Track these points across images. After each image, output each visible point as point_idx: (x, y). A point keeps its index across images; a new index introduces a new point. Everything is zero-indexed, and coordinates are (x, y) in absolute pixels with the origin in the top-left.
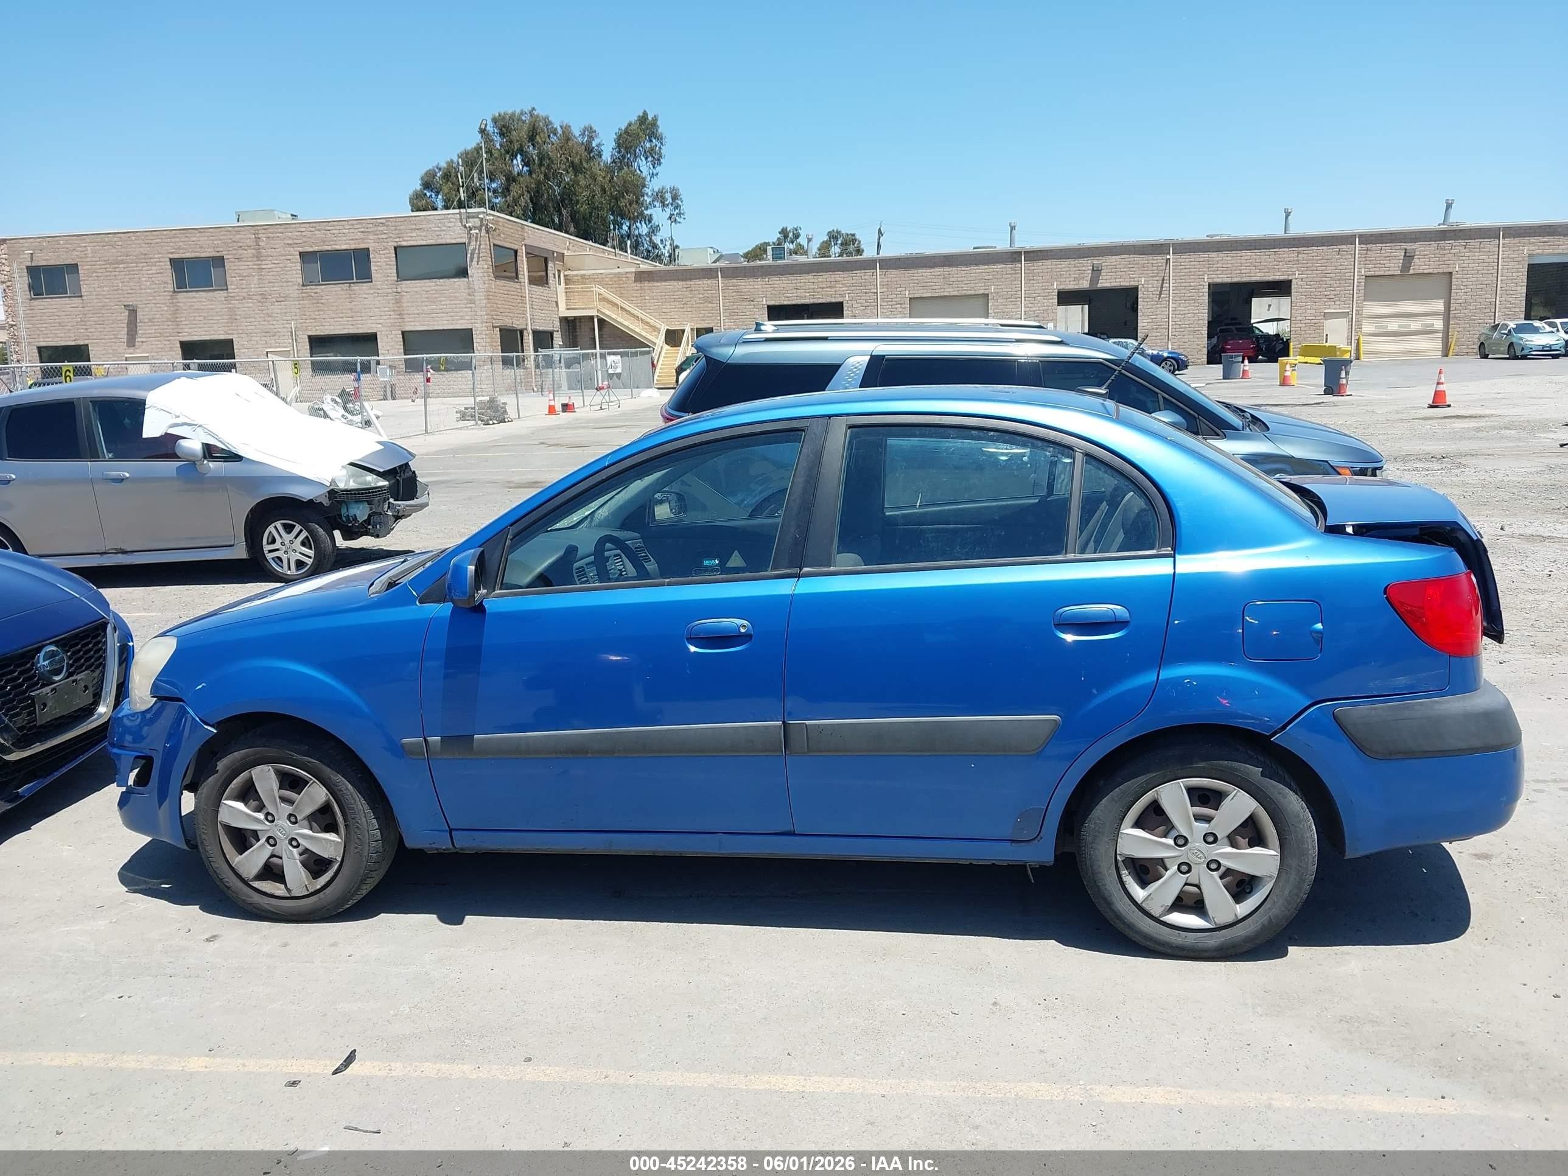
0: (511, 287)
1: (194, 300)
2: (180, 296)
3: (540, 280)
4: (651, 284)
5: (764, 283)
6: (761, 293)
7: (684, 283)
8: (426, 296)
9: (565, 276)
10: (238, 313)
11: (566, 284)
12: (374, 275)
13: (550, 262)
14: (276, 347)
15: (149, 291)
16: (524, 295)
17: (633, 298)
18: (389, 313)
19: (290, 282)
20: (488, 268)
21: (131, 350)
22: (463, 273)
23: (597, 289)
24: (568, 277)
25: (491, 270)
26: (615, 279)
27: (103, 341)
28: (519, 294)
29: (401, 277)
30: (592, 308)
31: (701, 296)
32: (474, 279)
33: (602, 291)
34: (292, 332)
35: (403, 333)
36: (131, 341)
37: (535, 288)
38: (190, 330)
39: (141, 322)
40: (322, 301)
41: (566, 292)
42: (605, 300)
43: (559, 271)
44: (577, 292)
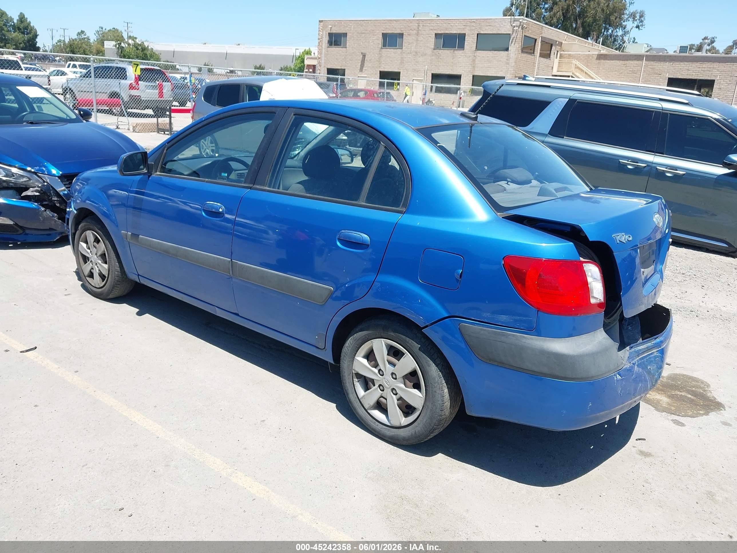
0: (529, 58)
1: (388, 52)
2: (383, 50)
3: (546, 55)
4: (605, 61)
5: (669, 65)
6: (666, 70)
7: (624, 62)
8: (487, 59)
9: (561, 54)
10: (405, 60)
11: (560, 58)
12: (466, 46)
13: (553, 46)
14: (417, 77)
15: (372, 47)
16: (535, 62)
17: (593, 68)
18: (468, 66)
19: (428, 47)
20: (519, 47)
21: (361, 73)
22: (507, 49)
23: (575, 62)
24: (562, 55)
25: (520, 48)
26: (586, 57)
27: (351, 68)
28: (533, 62)
29: (477, 49)
30: (570, 72)
31: (631, 70)
32: (511, 52)
33: (578, 63)
34: (425, 71)
35: (473, 76)
36: (361, 70)
37: (542, 59)
38: (384, 66)
39: (366, 61)
40: (441, 57)
41: (559, 63)
42: (577, 68)
43: (558, 51)
44: (564, 63)
